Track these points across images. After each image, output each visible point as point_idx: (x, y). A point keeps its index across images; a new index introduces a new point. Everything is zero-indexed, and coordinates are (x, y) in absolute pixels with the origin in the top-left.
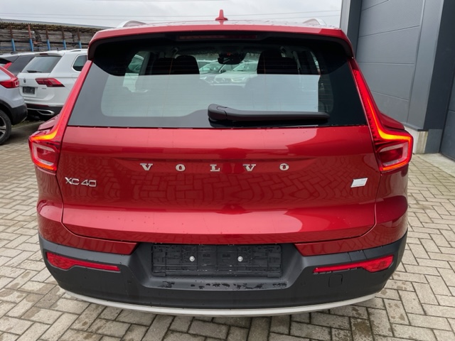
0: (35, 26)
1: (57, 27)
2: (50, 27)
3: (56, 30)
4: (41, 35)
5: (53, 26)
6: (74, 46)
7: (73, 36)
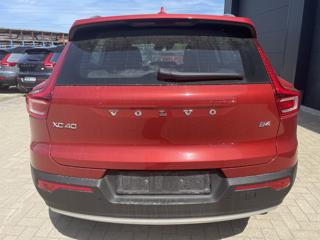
5: (3, 29)
6: (18, 44)
7: (17, 36)
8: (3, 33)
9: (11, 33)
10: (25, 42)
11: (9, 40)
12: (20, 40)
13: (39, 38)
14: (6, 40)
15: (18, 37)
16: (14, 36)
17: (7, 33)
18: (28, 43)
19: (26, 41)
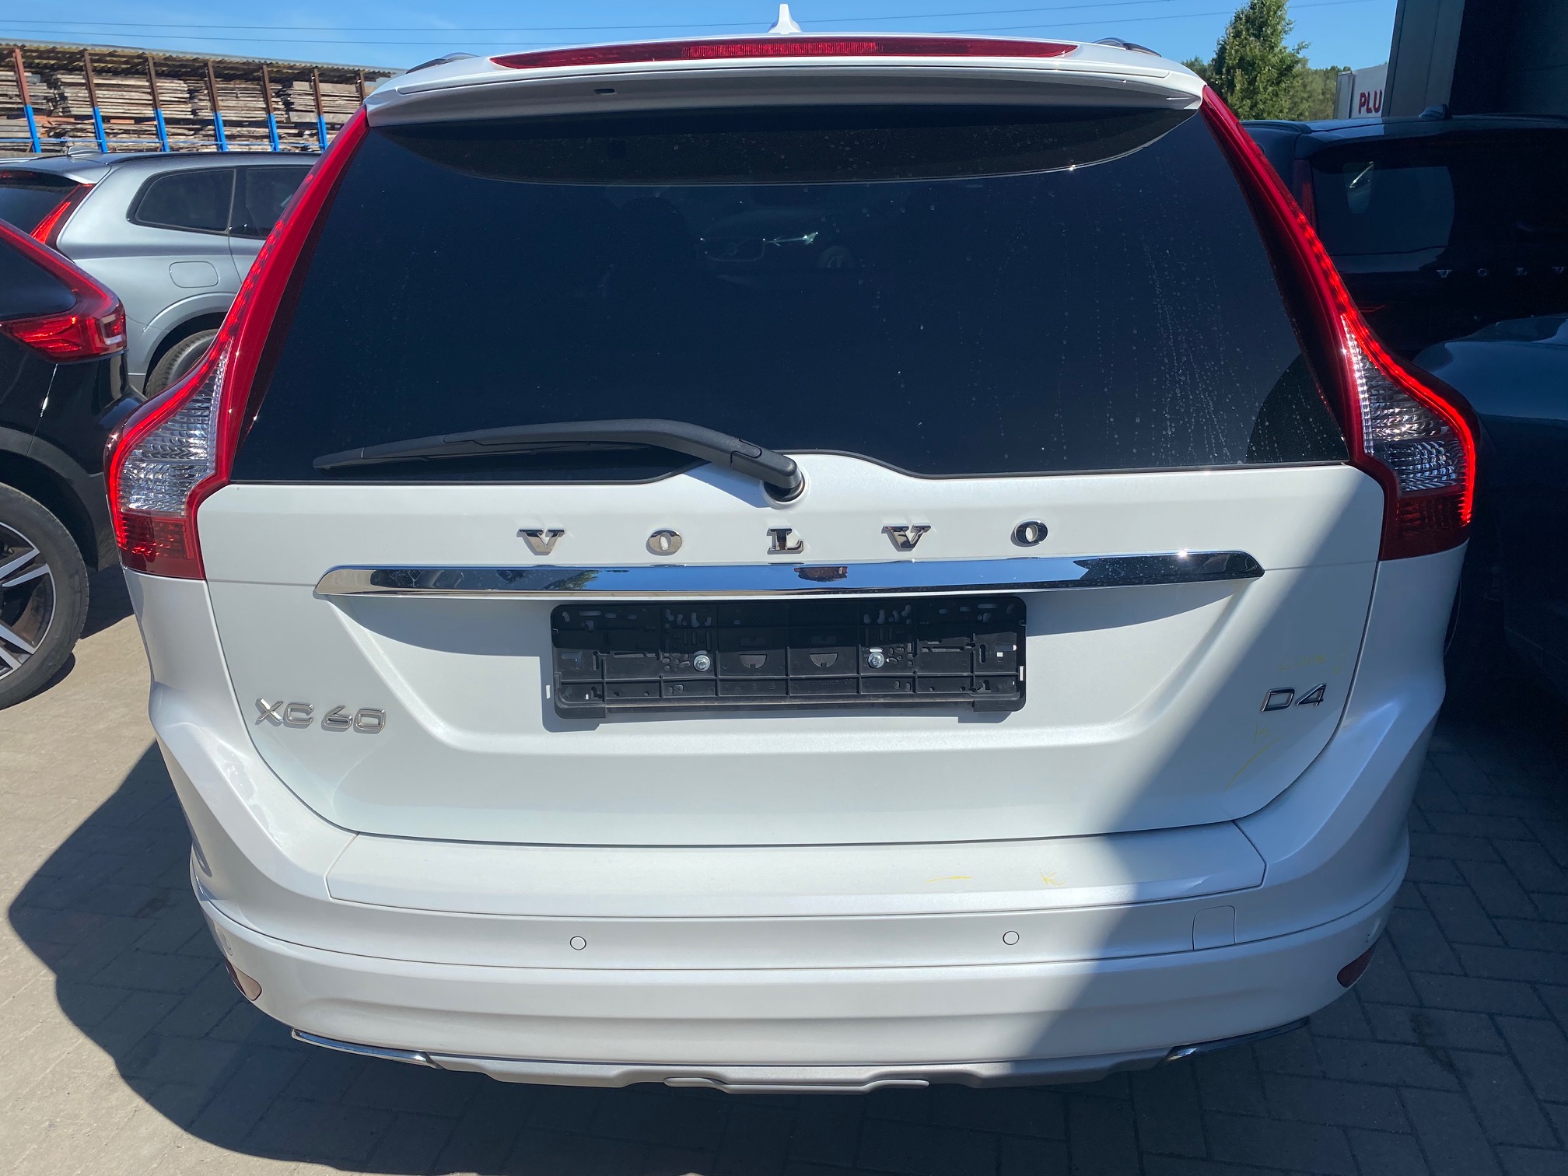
0: (42, 54)
1: (129, 59)
2: (101, 58)
3: (127, 73)
4: (68, 92)
5: (111, 55)
6: (197, 131)
7: (190, 92)
8: (116, 73)
9: (161, 75)
10: (227, 123)
11: (149, 112)
12: (206, 114)
13: (299, 102)
14: (137, 111)
15: (191, 98)
16: (173, 89)
17: (137, 73)
18: (244, 130)
19: (232, 116)
